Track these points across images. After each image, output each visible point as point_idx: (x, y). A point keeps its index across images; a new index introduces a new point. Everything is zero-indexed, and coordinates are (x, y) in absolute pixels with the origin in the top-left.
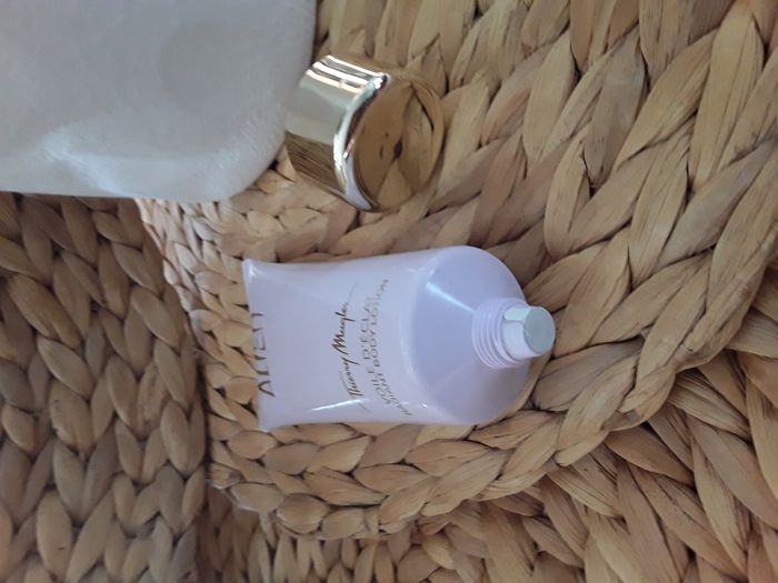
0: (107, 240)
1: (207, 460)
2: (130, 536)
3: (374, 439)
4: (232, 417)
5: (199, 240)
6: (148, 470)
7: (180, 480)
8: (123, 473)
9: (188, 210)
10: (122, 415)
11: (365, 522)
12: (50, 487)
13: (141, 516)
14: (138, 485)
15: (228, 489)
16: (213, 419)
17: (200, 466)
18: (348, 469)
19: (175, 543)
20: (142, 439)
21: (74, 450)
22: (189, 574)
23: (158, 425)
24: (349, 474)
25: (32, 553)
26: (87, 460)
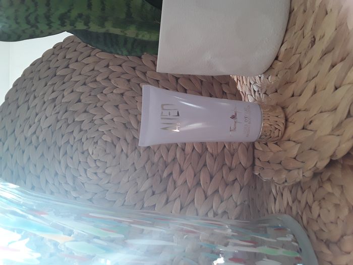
0: (226, 93)
1: (253, 165)
2: (227, 185)
4: (261, 149)
5: (255, 91)
6: (234, 165)
7: (244, 170)
8: (226, 164)
9: (252, 83)
10: (227, 146)
11: (298, 173)
12: (205, 165)
13: (231, 178)
14: (230, 169)
15: (259, 174)
16: (255, 150)
17: (250, 166)
18: (294, 156)
19: (241, 190)
20: (232, 155)
21: (212, 155)
22: (245, 202)
23: (237, 150)
24: (295, 158)
25: (198, 184)
26: (216, 158)
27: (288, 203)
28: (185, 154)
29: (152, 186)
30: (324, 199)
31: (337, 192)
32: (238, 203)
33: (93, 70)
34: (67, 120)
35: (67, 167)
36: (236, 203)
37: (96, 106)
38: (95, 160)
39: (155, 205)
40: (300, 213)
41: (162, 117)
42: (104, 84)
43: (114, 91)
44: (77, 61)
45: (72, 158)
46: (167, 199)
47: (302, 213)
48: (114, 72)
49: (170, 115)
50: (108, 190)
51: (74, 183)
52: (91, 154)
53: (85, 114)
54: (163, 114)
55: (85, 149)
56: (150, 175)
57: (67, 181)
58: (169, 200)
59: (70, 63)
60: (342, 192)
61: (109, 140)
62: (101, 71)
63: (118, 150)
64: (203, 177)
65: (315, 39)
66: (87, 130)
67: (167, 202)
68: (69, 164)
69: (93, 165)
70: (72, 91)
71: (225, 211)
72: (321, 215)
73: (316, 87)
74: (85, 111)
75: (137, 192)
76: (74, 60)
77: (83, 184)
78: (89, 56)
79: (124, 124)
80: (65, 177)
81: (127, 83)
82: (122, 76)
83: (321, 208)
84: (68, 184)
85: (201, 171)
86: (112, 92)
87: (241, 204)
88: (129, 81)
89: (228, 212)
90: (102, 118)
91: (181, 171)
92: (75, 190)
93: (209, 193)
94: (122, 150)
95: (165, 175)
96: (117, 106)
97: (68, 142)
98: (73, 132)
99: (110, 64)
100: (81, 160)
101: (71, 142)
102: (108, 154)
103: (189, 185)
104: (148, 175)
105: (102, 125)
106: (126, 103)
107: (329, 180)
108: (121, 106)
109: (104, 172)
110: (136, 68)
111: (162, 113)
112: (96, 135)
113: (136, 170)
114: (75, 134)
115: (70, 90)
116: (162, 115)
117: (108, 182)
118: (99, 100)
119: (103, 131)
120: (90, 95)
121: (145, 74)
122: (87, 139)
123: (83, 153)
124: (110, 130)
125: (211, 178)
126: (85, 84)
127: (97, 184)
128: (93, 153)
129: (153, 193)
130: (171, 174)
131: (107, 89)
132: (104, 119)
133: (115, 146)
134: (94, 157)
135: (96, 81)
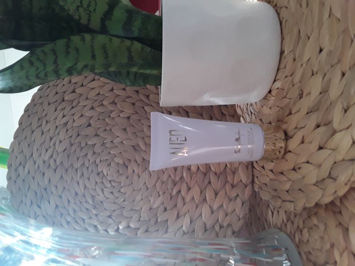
0: (225, 114)
1: (253, 182)
2: (230, 200)
3: (293, 181)
4: (259, 169)
5: (252, 113)
6: (235, 182)
7: (244, 186)
8: (228, 182)
10: (228, 166)
12: (210, 183)
13: (234, 195)
14: (233, 186)
15: (258, 191)
16: (255, 170)
17: (250, 183)
18: (287, 190)
19: (243, 205)
20: (234, 173)
21: (216, 174)
22: (246, 215)
23: (238, 169)
24: (287, 191)
25: (205, 200)
26: (219, 177)
27: (283, 221)
28: (191, 173)
29: (163, 203)
30: (312, 228)
31: (322, 227)
32: (241, 217)
33: (99, 94)
34: (80, 143)
35: (85, 187)
36: (239, 217)
37: (105, 130)
38: (110, 181)
39: (167, 220)
40: (293, 232)
41: (170, 142)
42: (111, 108)
43: (121, 115)
44: (82, 85)
45: (89, 179)
46: (178, 215)
47: (295, 233)
48: (119, 95)
49: (178, 140)
50: (124, 208)
51: (93, 202)
52: (106, 175)
53: (96, 138)
54: (172, 140)
55: (100, 171)
56: (161, 193)
57: (87, 200)
58: (180, 215)
59: (76, 87)
60: (326, 228)
61: (121, 162)
62: (106, 95)
63: (130, 171)
64: (209, 194)
65: (303, 93)
66: (99, 153)
67: (178, 217)
68: (87, 185)
69: (108, 185)
70: (82, 116)
71: (229, 224)
72: (310, 241)
73: (303, 137)
74: (96, 135)
75: (150, 209)
76: (79, 84)
77: (101, 202)
78: (94, 80)
79: (133, 146)
80: (85, 196)
81: (132, 107)
82: (127, 100)
83: (309, 235)
84: (89, 203)
85: (206, 188)
86: (119, 116)
87: (243, 217)
88: (133, 104)
89: (232, 224)
90: (112, 141)
91: (189, 189)
92: (95, 208)
93: (215, 207)
94: (134, 171)
95: (174, 193)
96: (125, 130)
97: (83, 164)
98: (87, 154)
99: (115, 88)
100: (97, 181)
101: (87, 164)
102: (121, 174)
103: (197, 202)
104: (159, 193)
105: (113, 148)
106: (134, 126)
107: (316, 214)
108: (128, 129)
109: (119, 191)
110: (140, 91)
111: (170, 138)
112: (108, 157)
113: (148, 189)
114: (89, 156)
115: (80, 115)
116: (170, 140)
117: (124, 201)
118: (108, 124)
119: (114, 154)
120: (99, 119)
121: (148, 97)
122: (101, 161)
123: (98, 174)
124: (121, 152)
125: (216, 194)
126: (92, 108)
127: (115, 203)
128: (107, 174)
129: (165, 209)
130: (180, 191)
131: (114, 113)
132: (114, 141)
133: (127, 167)
134: (109, 178)
135: (102, 105)
